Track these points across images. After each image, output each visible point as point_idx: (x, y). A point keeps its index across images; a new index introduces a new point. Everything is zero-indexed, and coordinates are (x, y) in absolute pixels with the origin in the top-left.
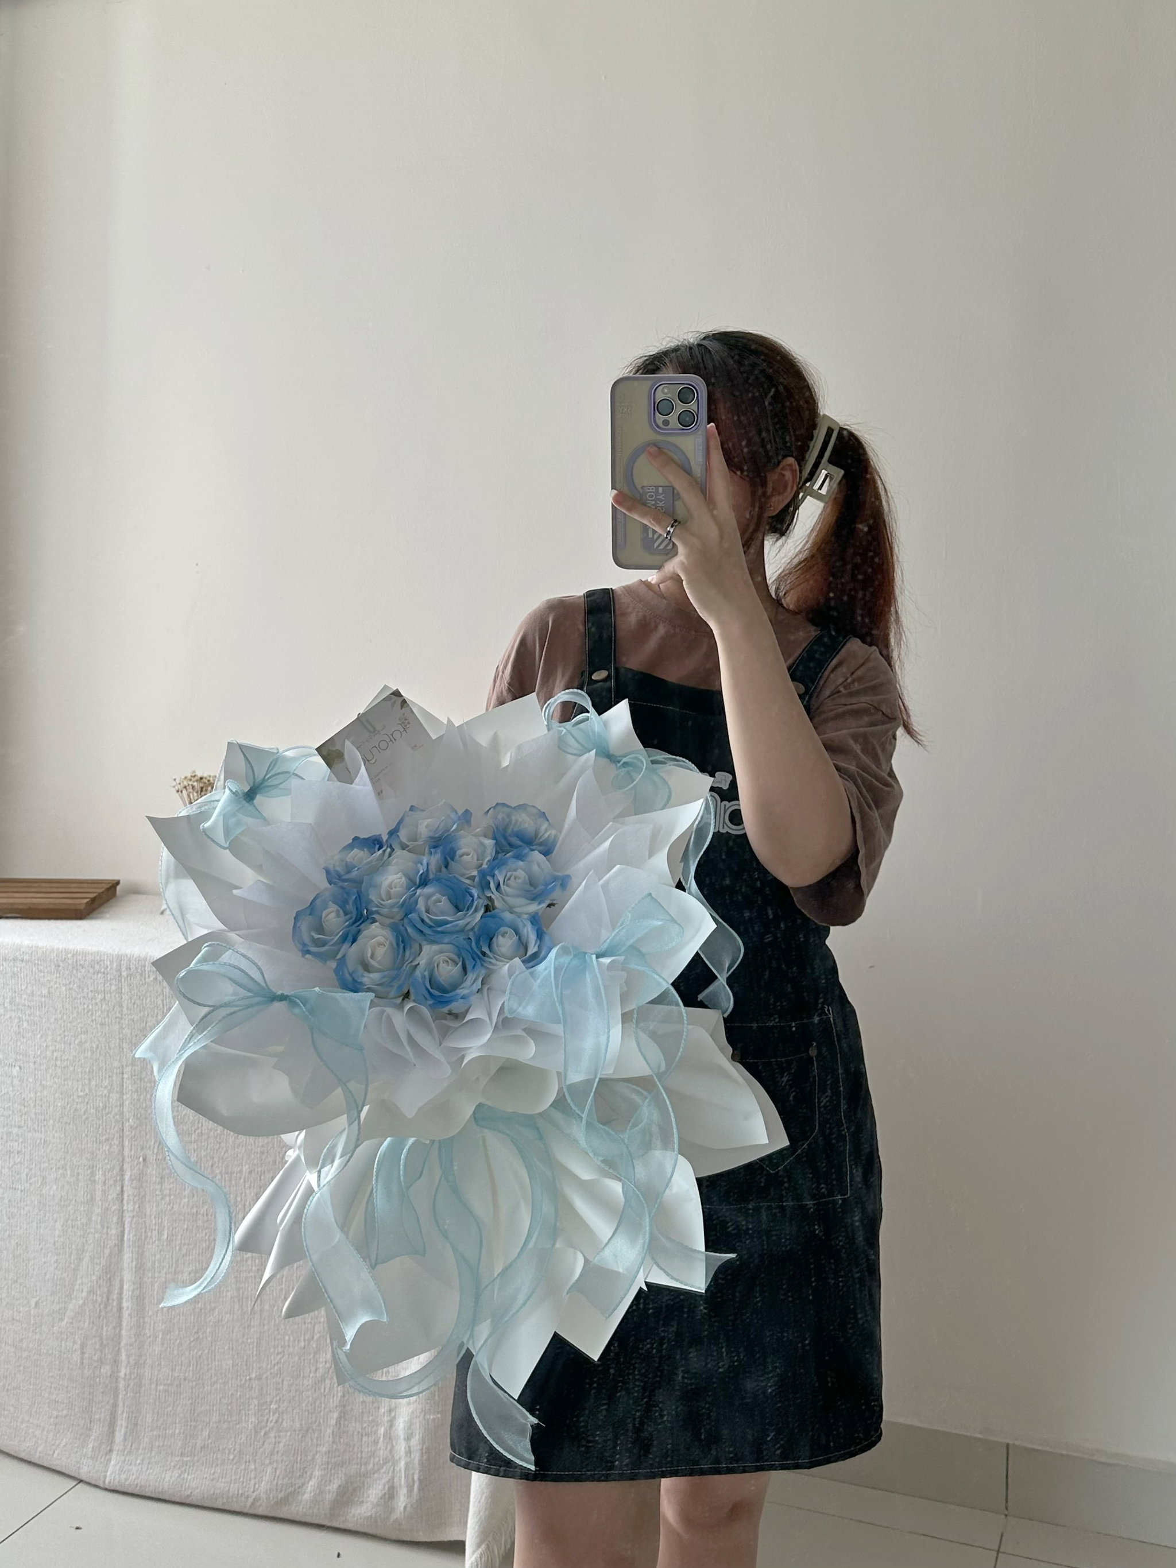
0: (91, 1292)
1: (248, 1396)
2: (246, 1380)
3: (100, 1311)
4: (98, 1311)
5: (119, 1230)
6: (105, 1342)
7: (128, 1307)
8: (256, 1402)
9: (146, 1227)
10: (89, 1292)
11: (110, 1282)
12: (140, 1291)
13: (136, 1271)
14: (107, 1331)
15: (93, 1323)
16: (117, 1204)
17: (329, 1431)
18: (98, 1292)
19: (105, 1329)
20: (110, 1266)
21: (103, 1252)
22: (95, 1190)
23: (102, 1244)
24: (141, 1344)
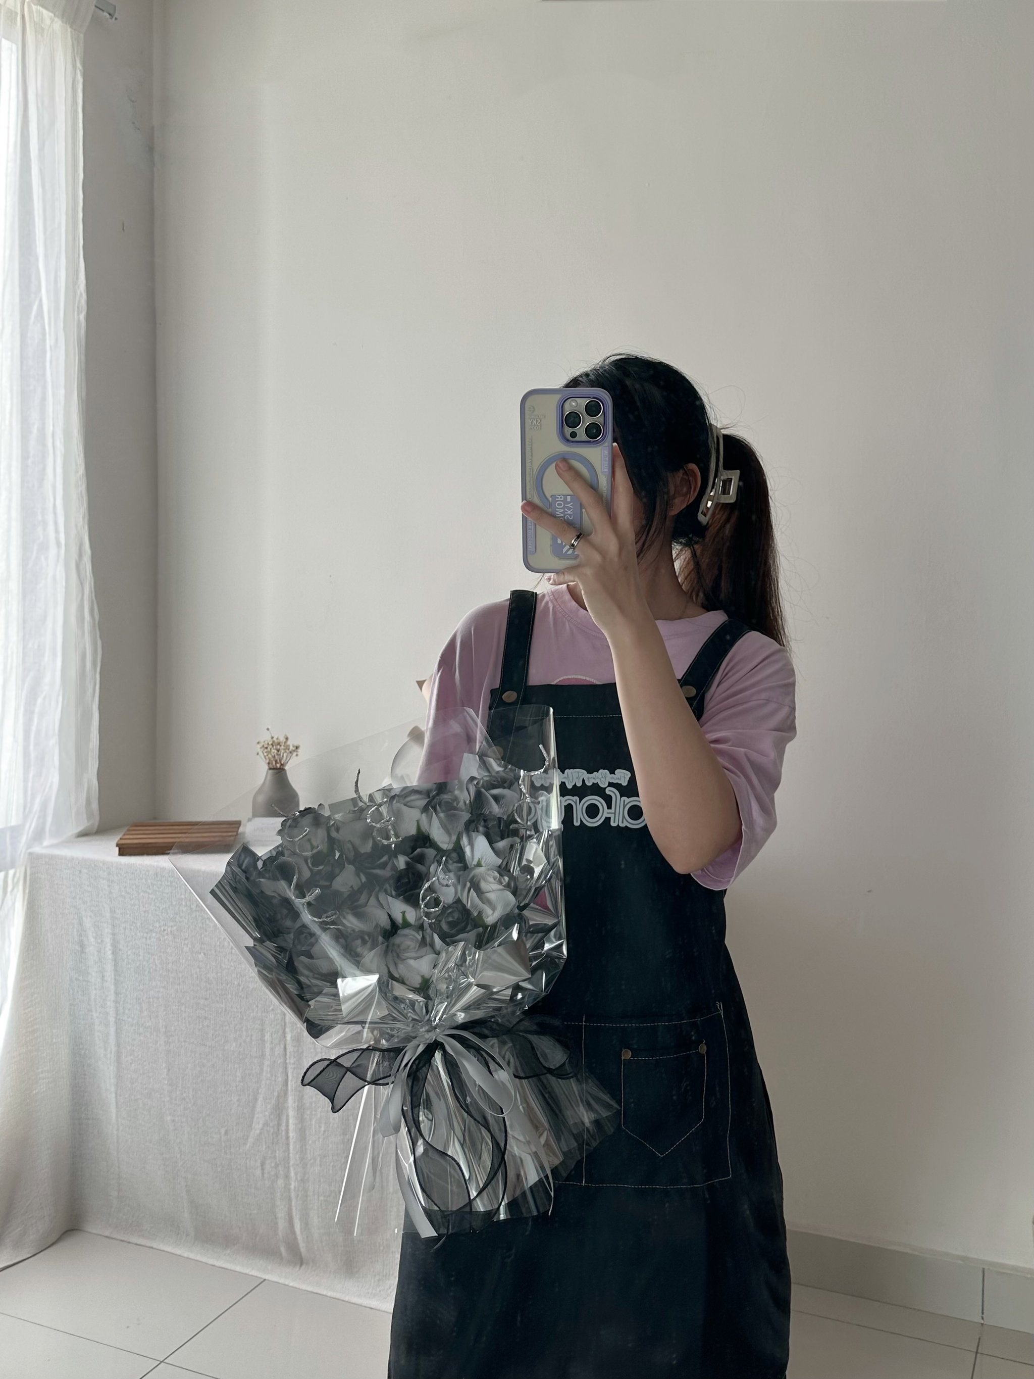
3: (273, 1139)
5: (284, 1078)
6: (278, 1162)
7: (293, 1137)
10: (264, 1125)
11: (280, 1117)
12: (301, 1128)
13: (297, 1111)
14: (279, 1154)
15: (268, 1147)
18: (271, 1125)
19: (277, 1152)
21: (273, 1095)
22: (265, 1047)
23: (272, 1088)
24: (305, 1165)
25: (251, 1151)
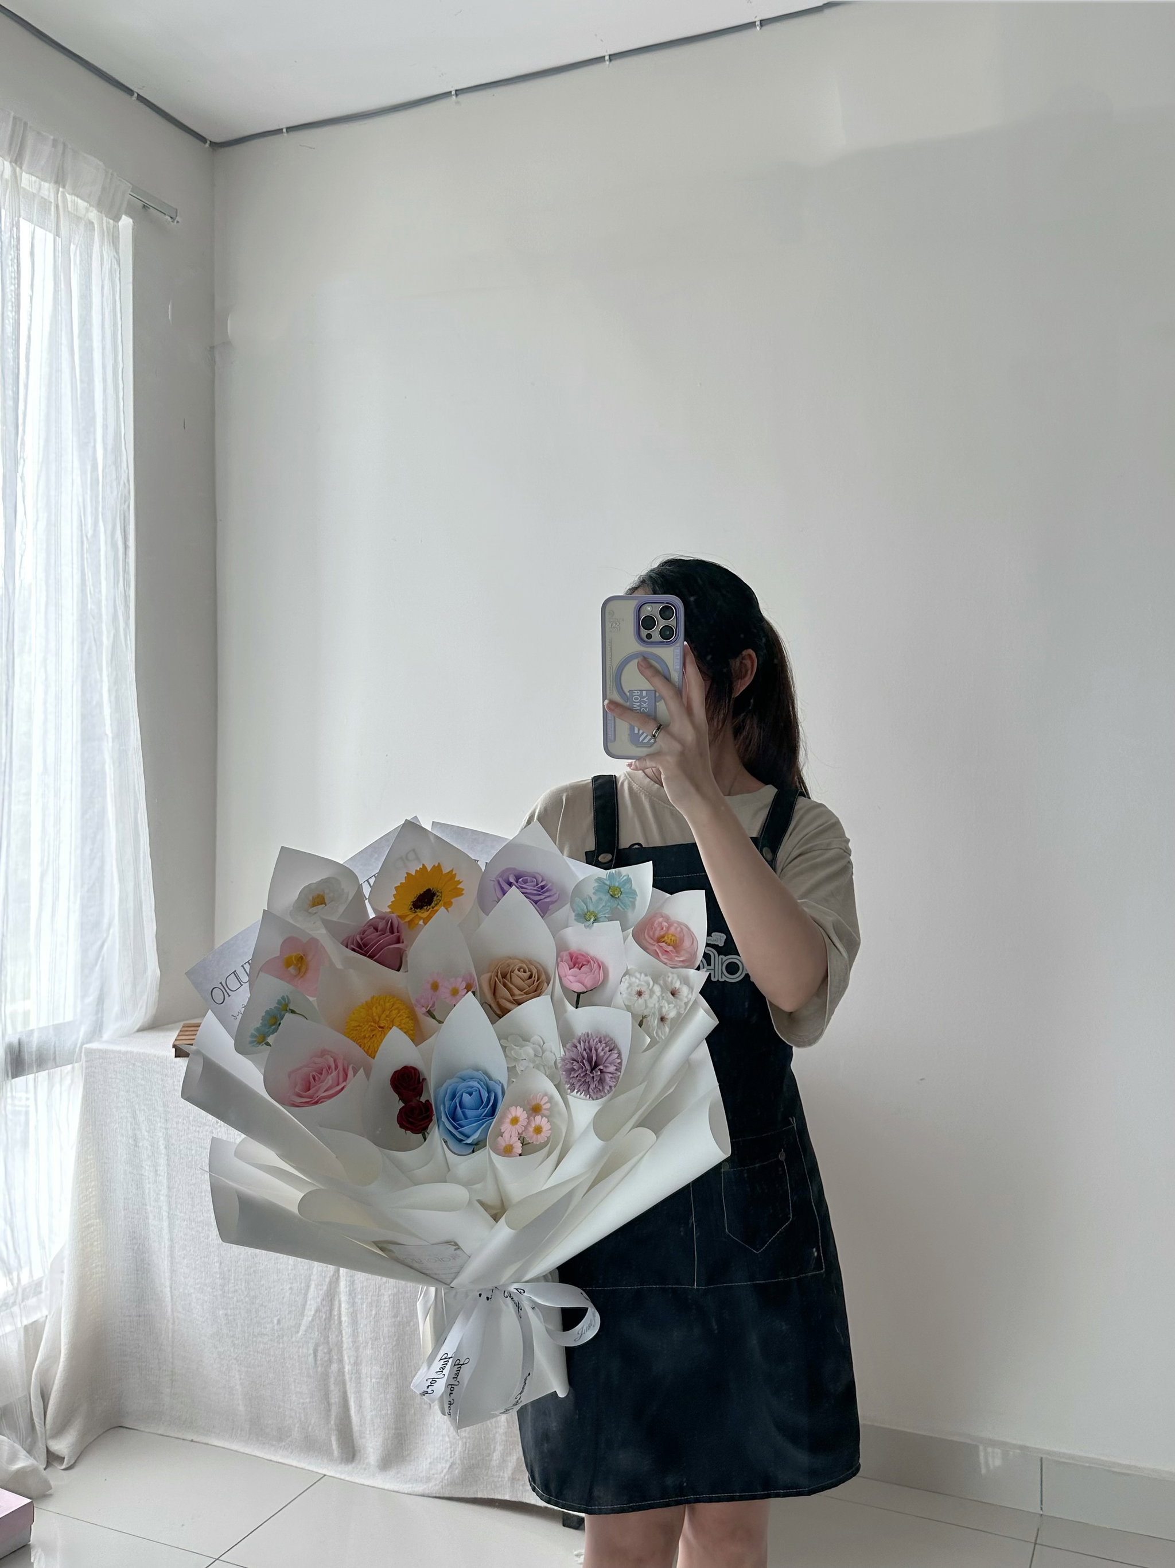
0: (318, 1310)
3: (325, 1324)
4: (324, 1323)
6: (331, 1347)
7: (345, 1321)
10: (316, 1311)
11: (332, 1302)
12: (353, 1310)
13: (350, 1294)
14: (332, 1339)
15: (321, 1333)
18: (323, 1310)
19: (330, 1337)
20: (330, 1290)
21: (325, 1281)
23: (323, 1274)
24: (357, 1349)
25: (304, 1339)
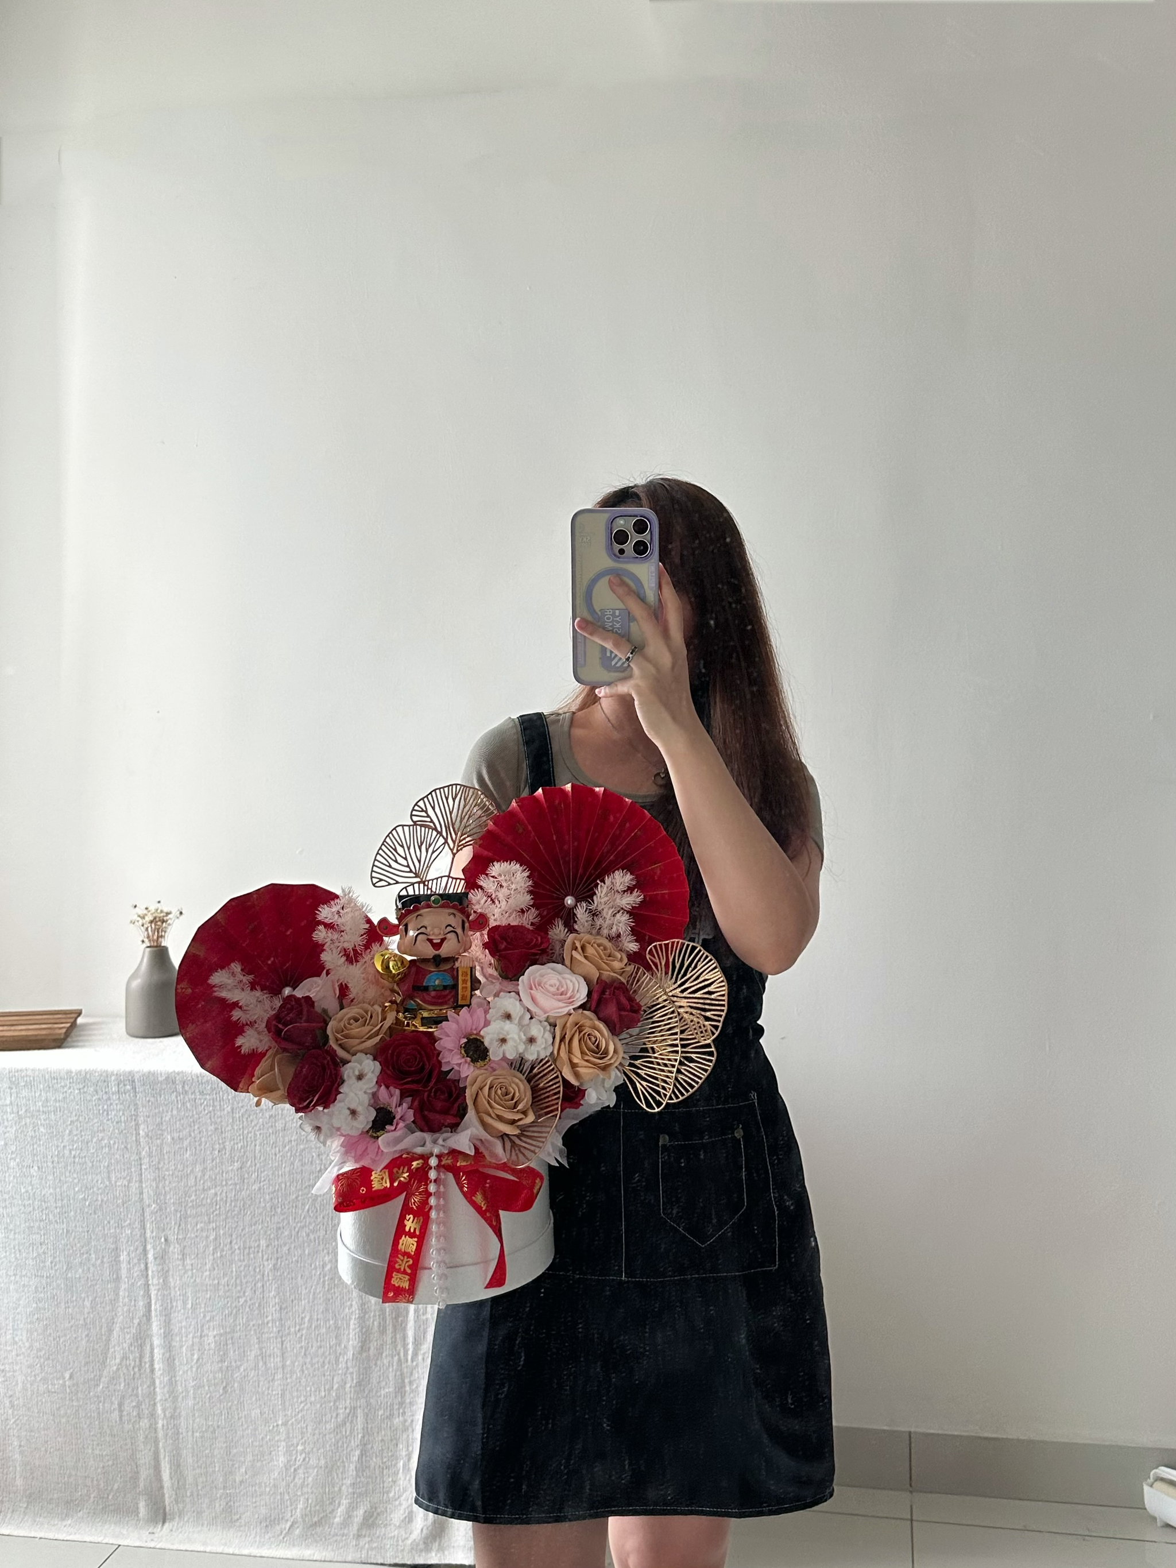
0: (124, 1358)
1: (276, 1439)
2: (273, 1427)
4: (132, 1374)
5: (146, 1302)
6: (141, 1400)
8: (283, 1444)
9: (171, 1299)
10: (122, 1359)
11: (141, 1348)
12: (170, 1357)
13: (164, 1337)
14: (142, 1390)
15: (127, 1387)
16: (143, 1280)
17: (352, 1467)
19: (139, 1388)
20: (140, 1334)
21: (133, 1322)
22: (120, 1269)
23: (131, 1315)
24: (175, 1399)
25: (106, 1392)
